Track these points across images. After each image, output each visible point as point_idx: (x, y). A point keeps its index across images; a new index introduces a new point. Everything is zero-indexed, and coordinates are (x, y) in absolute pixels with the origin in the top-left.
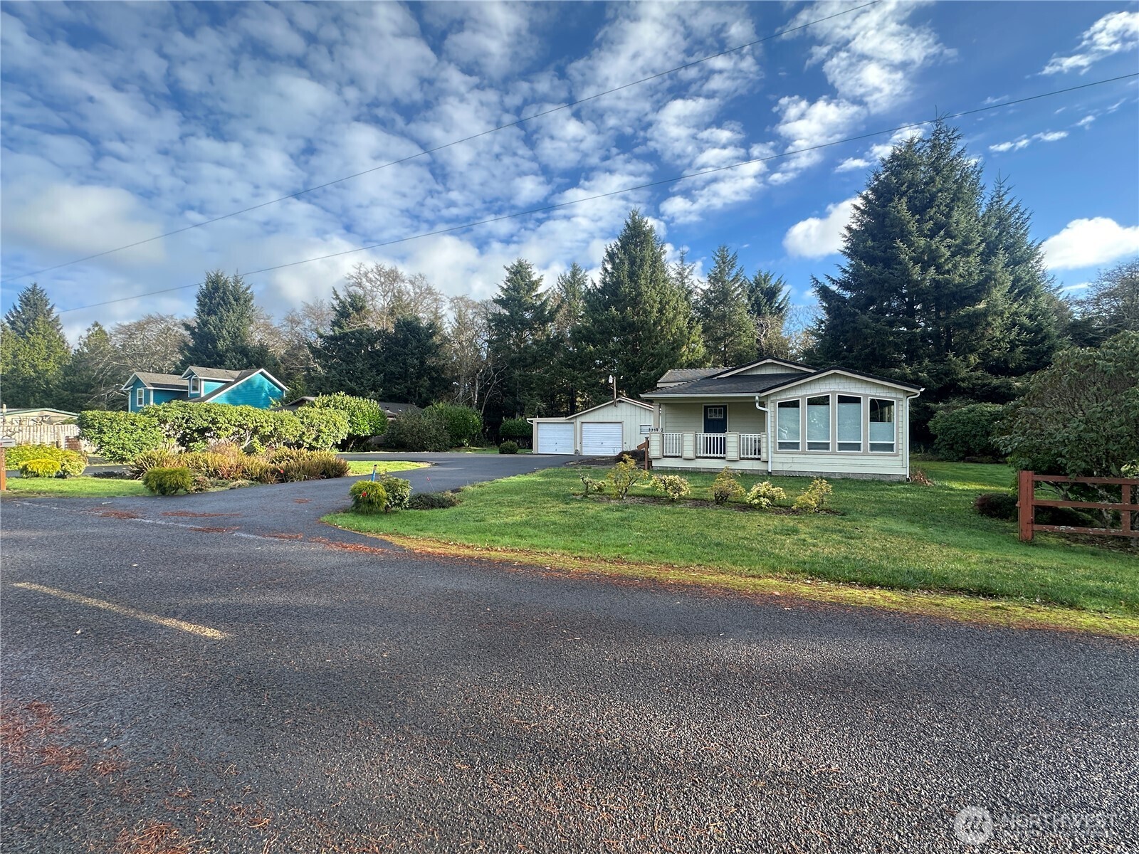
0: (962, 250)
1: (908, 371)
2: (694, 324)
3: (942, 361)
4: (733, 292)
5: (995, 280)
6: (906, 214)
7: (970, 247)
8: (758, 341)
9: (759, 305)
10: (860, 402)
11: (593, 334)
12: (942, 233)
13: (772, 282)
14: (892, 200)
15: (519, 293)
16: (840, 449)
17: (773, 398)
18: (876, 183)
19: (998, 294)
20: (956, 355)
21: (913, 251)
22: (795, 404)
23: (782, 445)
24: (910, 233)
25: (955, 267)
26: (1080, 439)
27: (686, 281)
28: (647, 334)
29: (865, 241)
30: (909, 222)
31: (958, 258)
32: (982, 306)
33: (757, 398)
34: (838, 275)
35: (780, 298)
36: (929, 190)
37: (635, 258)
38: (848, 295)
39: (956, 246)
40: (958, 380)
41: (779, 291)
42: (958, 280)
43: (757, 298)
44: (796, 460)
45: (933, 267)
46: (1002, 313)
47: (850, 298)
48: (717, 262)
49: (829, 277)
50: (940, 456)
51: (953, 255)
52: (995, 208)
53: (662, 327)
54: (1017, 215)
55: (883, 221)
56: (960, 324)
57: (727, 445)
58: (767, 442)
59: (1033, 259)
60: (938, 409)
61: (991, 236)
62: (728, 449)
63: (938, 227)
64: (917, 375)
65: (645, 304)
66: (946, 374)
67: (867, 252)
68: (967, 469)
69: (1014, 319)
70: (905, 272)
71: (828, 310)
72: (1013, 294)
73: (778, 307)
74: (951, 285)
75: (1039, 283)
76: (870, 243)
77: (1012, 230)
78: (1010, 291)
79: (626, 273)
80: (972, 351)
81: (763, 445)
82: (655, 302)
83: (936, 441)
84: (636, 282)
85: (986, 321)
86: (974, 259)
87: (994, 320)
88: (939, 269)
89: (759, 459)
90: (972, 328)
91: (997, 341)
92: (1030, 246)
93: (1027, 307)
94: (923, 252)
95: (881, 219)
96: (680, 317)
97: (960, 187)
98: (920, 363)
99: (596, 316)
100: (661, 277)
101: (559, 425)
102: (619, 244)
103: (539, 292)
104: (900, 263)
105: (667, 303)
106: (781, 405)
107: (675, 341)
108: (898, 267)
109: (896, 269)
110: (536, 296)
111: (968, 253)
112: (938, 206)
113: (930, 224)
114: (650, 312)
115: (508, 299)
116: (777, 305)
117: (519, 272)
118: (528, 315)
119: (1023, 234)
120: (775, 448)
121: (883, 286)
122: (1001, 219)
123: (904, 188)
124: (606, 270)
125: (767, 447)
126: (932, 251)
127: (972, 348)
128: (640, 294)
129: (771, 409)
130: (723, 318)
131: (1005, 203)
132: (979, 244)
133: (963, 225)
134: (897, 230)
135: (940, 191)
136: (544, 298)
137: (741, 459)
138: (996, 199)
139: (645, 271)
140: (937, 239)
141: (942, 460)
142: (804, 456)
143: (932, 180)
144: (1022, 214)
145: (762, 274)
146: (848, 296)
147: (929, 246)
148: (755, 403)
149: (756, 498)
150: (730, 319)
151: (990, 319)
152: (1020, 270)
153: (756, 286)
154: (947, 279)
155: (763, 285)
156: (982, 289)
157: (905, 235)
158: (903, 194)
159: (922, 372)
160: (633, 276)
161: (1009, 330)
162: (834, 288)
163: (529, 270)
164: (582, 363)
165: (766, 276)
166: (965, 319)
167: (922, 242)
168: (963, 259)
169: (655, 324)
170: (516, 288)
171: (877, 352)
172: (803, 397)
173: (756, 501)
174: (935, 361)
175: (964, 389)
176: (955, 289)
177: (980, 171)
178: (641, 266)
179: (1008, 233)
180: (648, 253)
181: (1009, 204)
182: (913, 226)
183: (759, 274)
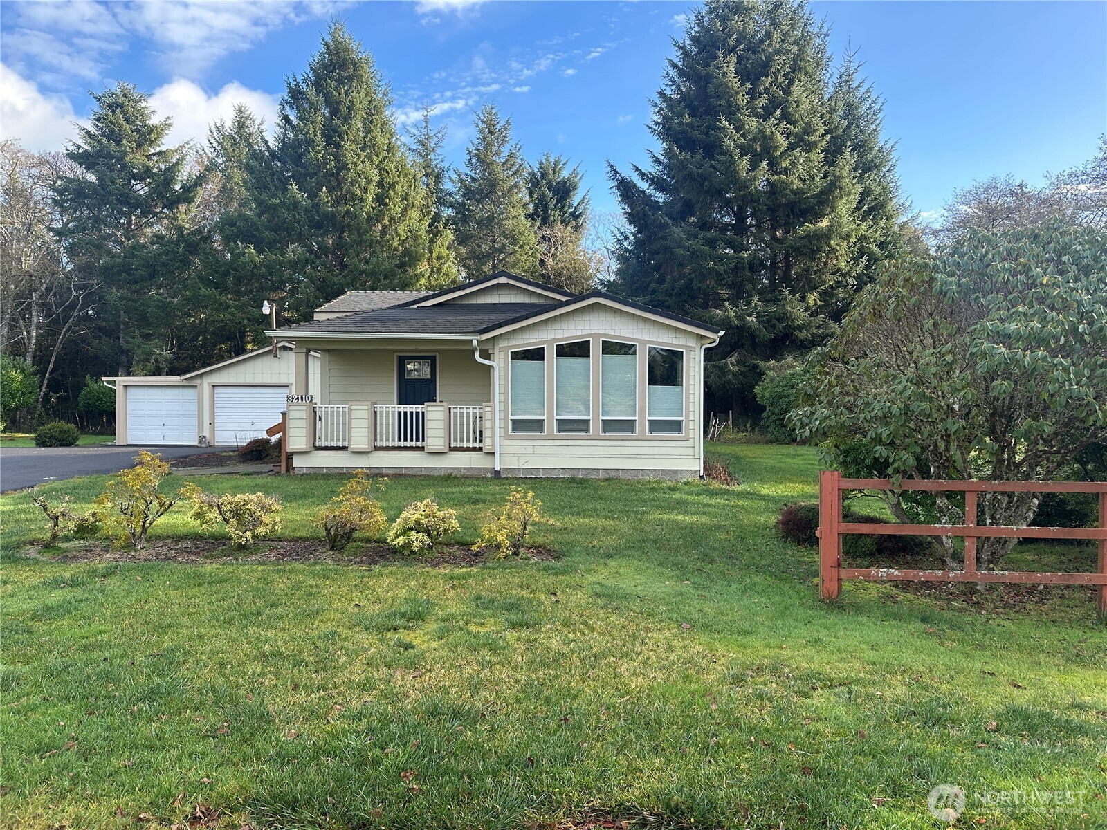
0: (802, 142)
1: (732, 314)
2: (441, 226)
3: (775, 301)
4: (504, 181)
5: (841, 189)
6: (733, 81)
7: (812, 139)
8: (542, 262)
9: (546, 208)
10: (635, 353)
11: (257, 229)
12: (778, 113)
13: (565, 174)
14: (715, 57)
15: (118, 143)
16: (605, 430)
17: (503, 344)
18: (697, 29)
19: (844, 208)
20: (792, 293)
21: (742, 135)
22: (536, 355)
23: (518, 425)
24: (739, 109)
25: (793, 163)
26: (906, 411)
27: (432, 156)
28: (355, 236)
29: (680, 115)
30: (737, 93)
31: (797, 152)
32: (824, 224)
33: (475, 343)
34: (650, 168)
35: (576, 199)
36: (764, 50)
37: (339, 103)
38: (660, 197)
39: (796, 135)
40: (794, 329)
41: (574, 188)
42: (796, 184)
43: (543, 195)
44: (539, 450)
45: (765, 162)
46: (848, 236)
47: (665, 203)
48: (481, 132)
49: (637, 169)
50: (769, 437)
51: (791, 147)
52: (845, 89)
53: (384, 227)
54: (868, 104)
55: (706, 87)
56: (798, 248)
57: (428, 425)
58: (493, 420)
59: (884, 167)
60: (769, 368)
61: (837, 128)
62: (429, 433)
63: (774, 104)
64: (744, 320)
65: (353, 184)
66: (780, 320)
67: (683, 132)
68: (794, 456)
69: (862, 246)
70: (731, 167)
71: (632, 219)
72: (862, 212)
73: (573, 214)
74: (788, 191)
75: (891, 199)
76: (687, 118)
77: (862, 123)
78: (858, 208)
79: (319, 127)
80: (813, 288)
81: (487, 424)
82: (369, 182)
83: (764, 415)
84: (338, 146)
85: (829, 245)
86: (816, 157)
87: (838, 244)
88: (773, 164)
89: (481, 449)
90: (813, 253)
91: (842, 275)
92: (882, 147)
93: (877, 230)
94: (754, 140)
95: (702, 84)
96: (415, 215)
97: (802, 51)
98: (748, 304)
99: (265, 197)
100: (382, 140)
101: (169, 391)
102: (311, 75)
103: (163, 148)
104: (725, 153)
105: (392, 186)
106: (517, 356)
107: (407, 253)
108: (722, 158)
109: (719, 161)
110: (159, 154)
111: (809, 147)
112: (774, 74)
113: (764, 100)
114: (362, 200)
115: (99, 154)
116: (572, 210)
117: (121, 106)
118: (141, 189)
119: (874, 130)
120: (506, 428)
121: (702, 185)
122: (849, 105)
123: (732, 41)
124: (286, 119)
125: (493, 428)
126: (764, 137)
127: (812, 284)
128: (344, 167)
129: (500, 363)
130: (487, 223)
131: (855, 85)
132: (823, 135)
133: (805, 106)
134: (723, 102)
135: (778, 52)
136: (174, 160)
137: (452, 449)
138: (844, 78)
139: (354, 127)
140: (772, 121)
141: (771, 442)
142: (551, 442)
143: (768, 35)
144: (874, 102)
145: (552, 160)
146: (661, 200)
147: (762, 132)
148: (472, 352)
149: (403, 534)
150: (500, 225)
151: (833, 243)
152: (870, 178)
153: (542, 177)
154: (783, 182)
155: (551, 177)
156: (823, 201)
157: (732, 112)
158: (731, 50)
159: (749, 316)
160: (332, 135)
161: (856, 260)
162: (643, 185)
163: (143, 104)
164: (239, 281)
165: (557, 163)
166: (805, 242)
167: (752, 123)
168: (804, 154)
169: (369, 219)
170: (115, 136)
171: (694, 283)
172: (550, 342)
173: (401, 540)
174: (768, 301)
175: (802, 341)
176: (792, 197)
177: (827, 35)
178: (346, 119)
179: (858, 127)
180: (358, 96)
181: (859, 86)
182: (742, 99)
183: (547, 160)
